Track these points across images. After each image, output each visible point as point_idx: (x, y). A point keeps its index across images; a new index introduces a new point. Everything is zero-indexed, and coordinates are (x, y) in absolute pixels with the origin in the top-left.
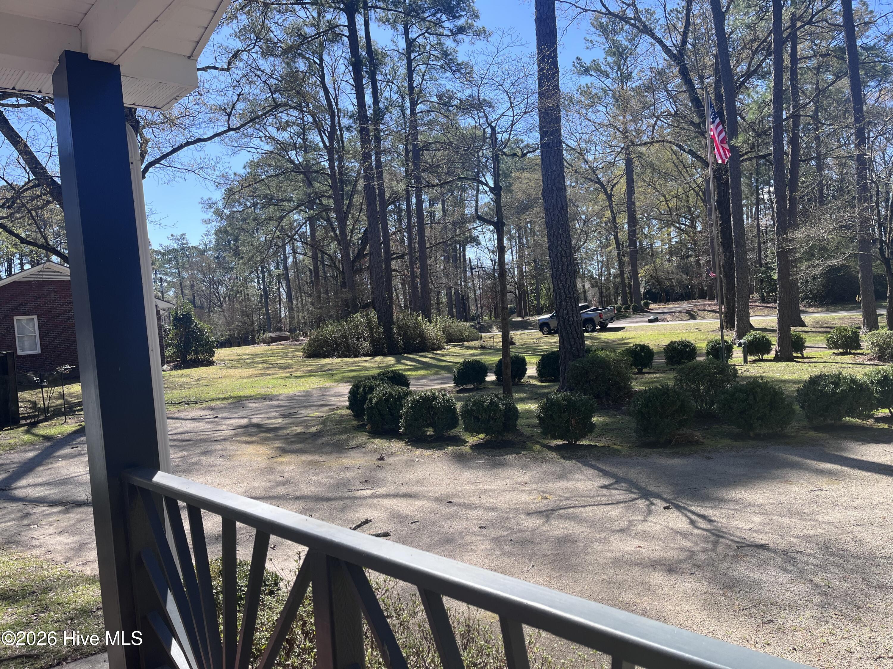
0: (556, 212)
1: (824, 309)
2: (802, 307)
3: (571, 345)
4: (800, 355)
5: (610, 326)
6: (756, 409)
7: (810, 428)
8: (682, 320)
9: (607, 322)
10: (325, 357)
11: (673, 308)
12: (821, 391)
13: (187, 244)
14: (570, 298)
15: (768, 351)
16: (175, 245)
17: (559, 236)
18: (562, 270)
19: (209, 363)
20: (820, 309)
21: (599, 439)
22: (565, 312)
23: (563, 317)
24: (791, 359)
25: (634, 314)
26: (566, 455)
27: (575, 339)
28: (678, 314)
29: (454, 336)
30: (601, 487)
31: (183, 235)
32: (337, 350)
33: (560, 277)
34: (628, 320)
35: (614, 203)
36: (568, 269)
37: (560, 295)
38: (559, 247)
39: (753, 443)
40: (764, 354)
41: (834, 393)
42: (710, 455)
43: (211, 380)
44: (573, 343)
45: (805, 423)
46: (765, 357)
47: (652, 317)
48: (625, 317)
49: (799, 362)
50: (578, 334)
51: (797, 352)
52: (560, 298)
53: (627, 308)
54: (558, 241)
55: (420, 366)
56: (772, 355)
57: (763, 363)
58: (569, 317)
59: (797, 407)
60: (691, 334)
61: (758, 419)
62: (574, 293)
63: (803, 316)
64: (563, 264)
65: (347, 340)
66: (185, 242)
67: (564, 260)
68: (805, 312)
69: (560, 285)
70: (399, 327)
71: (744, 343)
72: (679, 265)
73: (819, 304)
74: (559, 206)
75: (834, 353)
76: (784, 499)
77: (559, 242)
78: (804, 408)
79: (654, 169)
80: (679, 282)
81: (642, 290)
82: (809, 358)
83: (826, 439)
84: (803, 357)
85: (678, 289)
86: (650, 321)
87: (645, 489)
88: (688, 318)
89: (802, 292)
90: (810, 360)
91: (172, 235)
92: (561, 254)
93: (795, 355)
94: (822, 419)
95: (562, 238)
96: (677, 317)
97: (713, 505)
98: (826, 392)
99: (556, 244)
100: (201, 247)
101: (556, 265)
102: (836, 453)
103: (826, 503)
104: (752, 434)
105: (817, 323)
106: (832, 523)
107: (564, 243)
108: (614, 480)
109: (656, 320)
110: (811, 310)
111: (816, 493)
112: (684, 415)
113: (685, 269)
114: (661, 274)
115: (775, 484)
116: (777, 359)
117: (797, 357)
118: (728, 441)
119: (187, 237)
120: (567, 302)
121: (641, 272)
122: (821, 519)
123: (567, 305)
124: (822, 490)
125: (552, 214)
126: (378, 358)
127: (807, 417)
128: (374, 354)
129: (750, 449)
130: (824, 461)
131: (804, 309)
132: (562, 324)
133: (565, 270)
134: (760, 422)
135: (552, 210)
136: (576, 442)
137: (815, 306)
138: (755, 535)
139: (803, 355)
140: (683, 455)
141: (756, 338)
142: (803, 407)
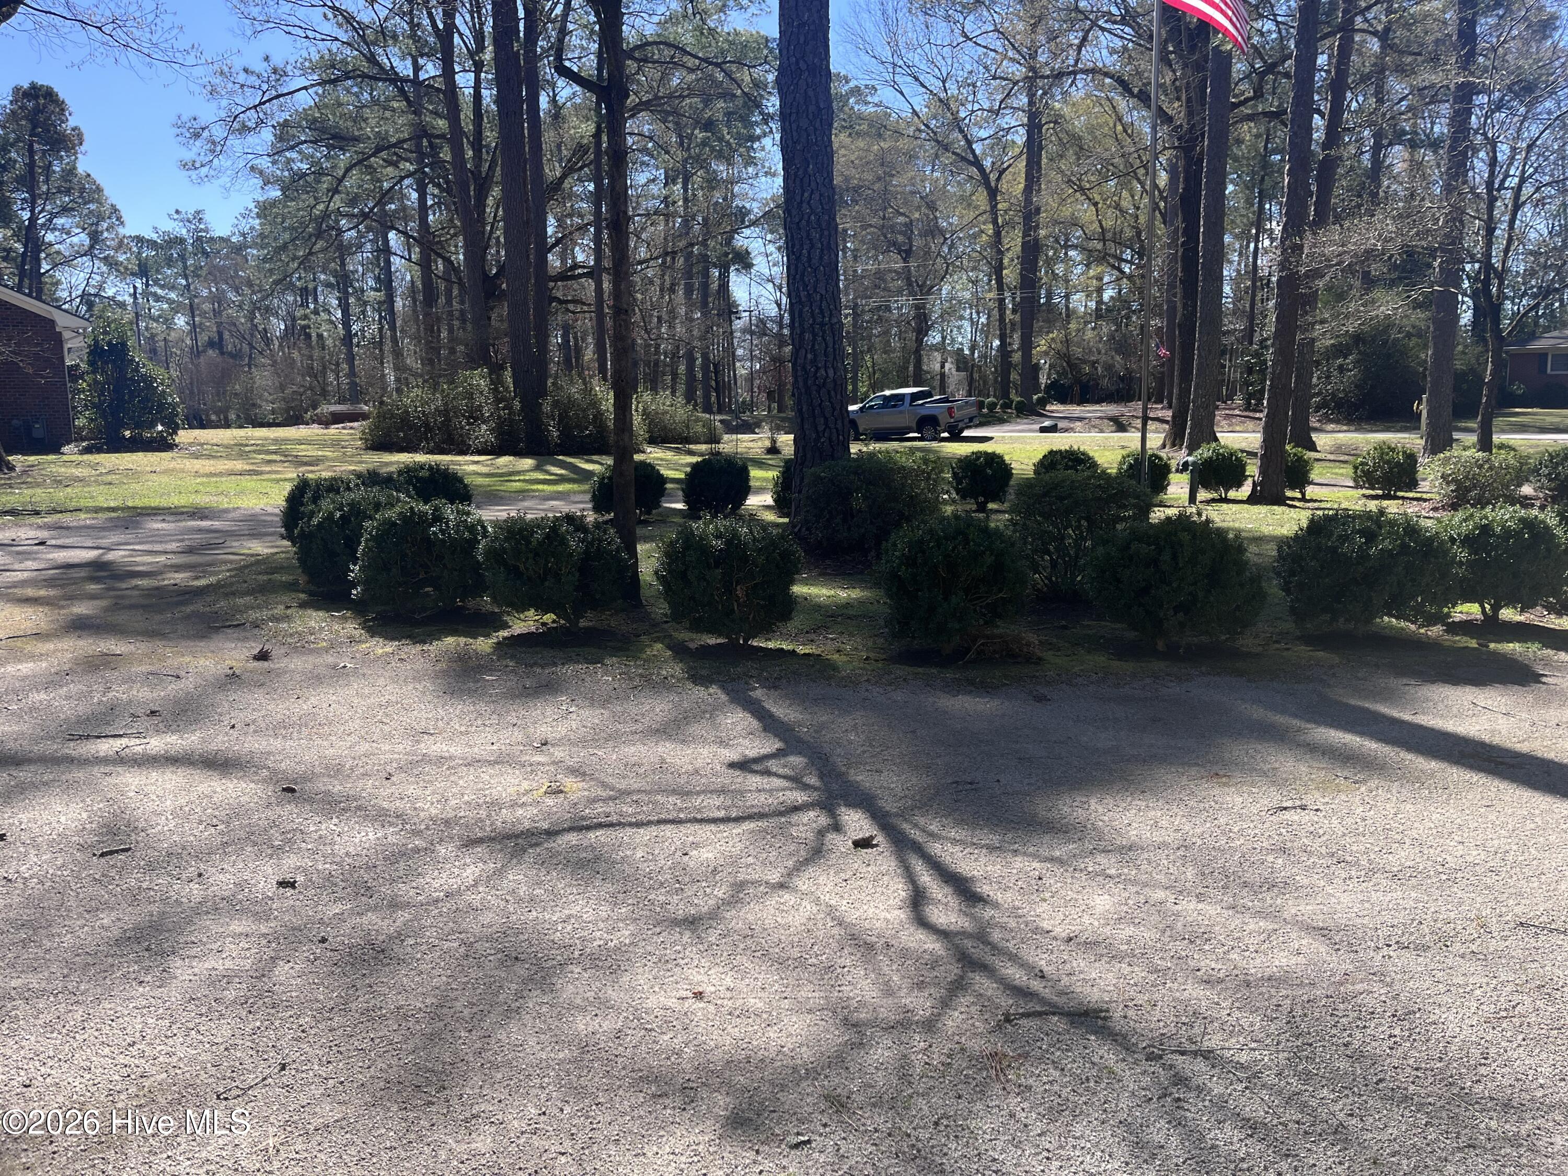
0: (804, 123)
1: (1353, 428)
2: (1314, 422)
3: (818, 432)
4: (1299, 495)
5: (966, 433)
6: (1175, 585)
7: (1298, 638)
8: (1102, 431)
9: (961, 425)
10: (401, 450)
11: (1089, 412)
12: (1334, 550)
13: (207, 230)
14: (822, 324)
15: (1238, 483)
16: (184, 231)
17: (806, 180)
18: (810, 259)
19: (163, 445)
20: (1345, 428)
21: (813, 636)
22: (809, 356)
23: (804, 368)
24: (1280, 500)
25: (1018, 416)
26: (704, 672)
27: (826, 419)
28: (1098, 422)
29: (671, 430)
30: (732, 765)
31: (198, 212)
32: (427, 439)
33: (803, 275)
34: (1006, 427)
35: (1000, 206)
36: (821, 258)
37: (800, 315)
38: (805, 205)
39: (1158, 665)
40: (1231, 488)
41: (1363, 556)
42: (1043, 690)
43: (133, 474)
44: (821, 428)
45: (1288, 625)
46: (1232, 494)
47: (1047, 423)
48: (1001, 421)
49: (1295, 507)
50: (834, 409)
51: (1293, 488)
52: (801, 325)
53: (1006, 406)
54: (803, 192)
55: (572, 476)
56: (1246, 490)
57: (1225, 506)
58: (818, 369)
59: (1273, 588)
60: (1107, 453)
61: (1176, 610)
62: (831, 315)
63: (1314, 436)
64: (812, 246)
65: (448, 419)
66: (202, 226)
67: (815, 235)
68: (1316, 430)
69: (803, 294)
70: (556, 404)
71: (1194, 463)
72: (1112, 337)
73: (1345, 418)
74: (812, 108)
75: (1364, 495)
76: (1198, 831)
77: (806, 195)
78: (1287, 591)
79: (1081, 148)
80: (1109, 367)
81: (1043, 380)
82: (1316, 501)
83: (1332, 667)
84: (1303, 499)
85: (1105, 382)
86: (1043, 430)
87: (840, 775)
88: (1114, 428)
89: (1319, 394)
90: (1316, 505)
91: (177, 212)
92: (808, 221)
93: (1289, 493)
94: (1327, 617)
95: (813, 185)
96: (1094, 427)
97: (995, 839)
98: (1344, 554)
99: (798, 198)
100: (234, 239)
101: (797, 247)
102: (1353, 702)
103: (1310, 854)
104: (1161, 645)
105: (1338, 449)
106: (1323, 932)
107: (816, 196)
108: (778, 745)
109: (1053, 429)
110: (1331, 427)
111: (1287, 815)
112: (1000, 591)
113: (1121, 345)
114: (1077, 351)
115: (1184, 779)
116: (1253, 500)
117: (1293, 499)
118: (1101, 659)
119: (207, 217)
120: (815, 335)
121: (1042, 344)
122: (1291, 910)
123: (814, 340)
124: (1303, 807)
125: (794, 126)
126: (504, 460)
127: (1293, 610)
128: (497, 451)
129: (1148, 681)
130: (1319, 723)
131: (1317, 425)
132: (801, 384)
133: (815, 261)
134: (1181, 615)
135: (794, 117)
136: (746, 641)
137: (1337, 422)
138: (1079, 962)
139: (1303, 495)
140: (984, 688)
141: (1218, 454)
142: (1286, 589)
